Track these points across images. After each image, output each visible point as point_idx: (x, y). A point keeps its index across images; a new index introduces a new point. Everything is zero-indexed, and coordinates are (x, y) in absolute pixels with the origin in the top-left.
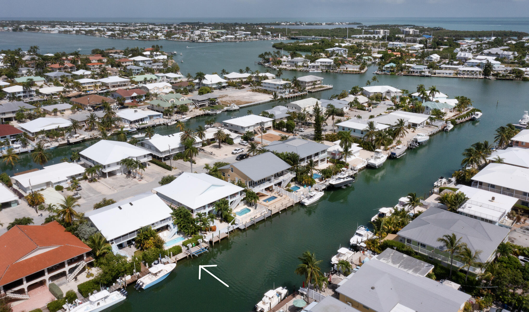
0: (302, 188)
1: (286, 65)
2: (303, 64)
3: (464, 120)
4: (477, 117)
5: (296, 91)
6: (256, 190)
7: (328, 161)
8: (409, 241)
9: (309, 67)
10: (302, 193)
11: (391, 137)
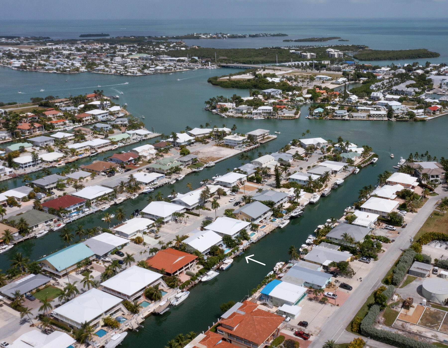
0: (277, 219)
1: (232, 112)
2: (247, 111)
3: (366, 164)
4: (374, 162)
5: (251, 144)
6: (256, 222)
7: (288, 202)
8: (331, 238)
9: (253, 114)
10: (278, 222)
11: (322, 184)
